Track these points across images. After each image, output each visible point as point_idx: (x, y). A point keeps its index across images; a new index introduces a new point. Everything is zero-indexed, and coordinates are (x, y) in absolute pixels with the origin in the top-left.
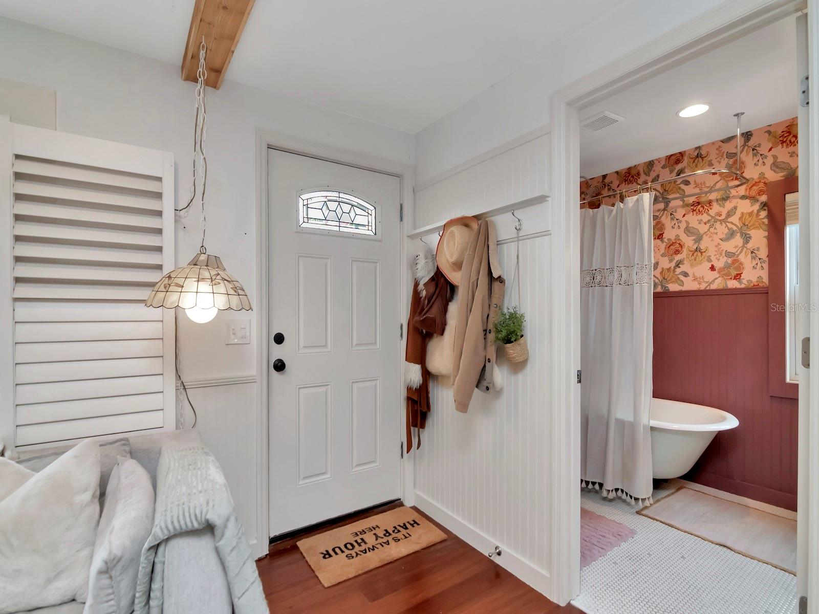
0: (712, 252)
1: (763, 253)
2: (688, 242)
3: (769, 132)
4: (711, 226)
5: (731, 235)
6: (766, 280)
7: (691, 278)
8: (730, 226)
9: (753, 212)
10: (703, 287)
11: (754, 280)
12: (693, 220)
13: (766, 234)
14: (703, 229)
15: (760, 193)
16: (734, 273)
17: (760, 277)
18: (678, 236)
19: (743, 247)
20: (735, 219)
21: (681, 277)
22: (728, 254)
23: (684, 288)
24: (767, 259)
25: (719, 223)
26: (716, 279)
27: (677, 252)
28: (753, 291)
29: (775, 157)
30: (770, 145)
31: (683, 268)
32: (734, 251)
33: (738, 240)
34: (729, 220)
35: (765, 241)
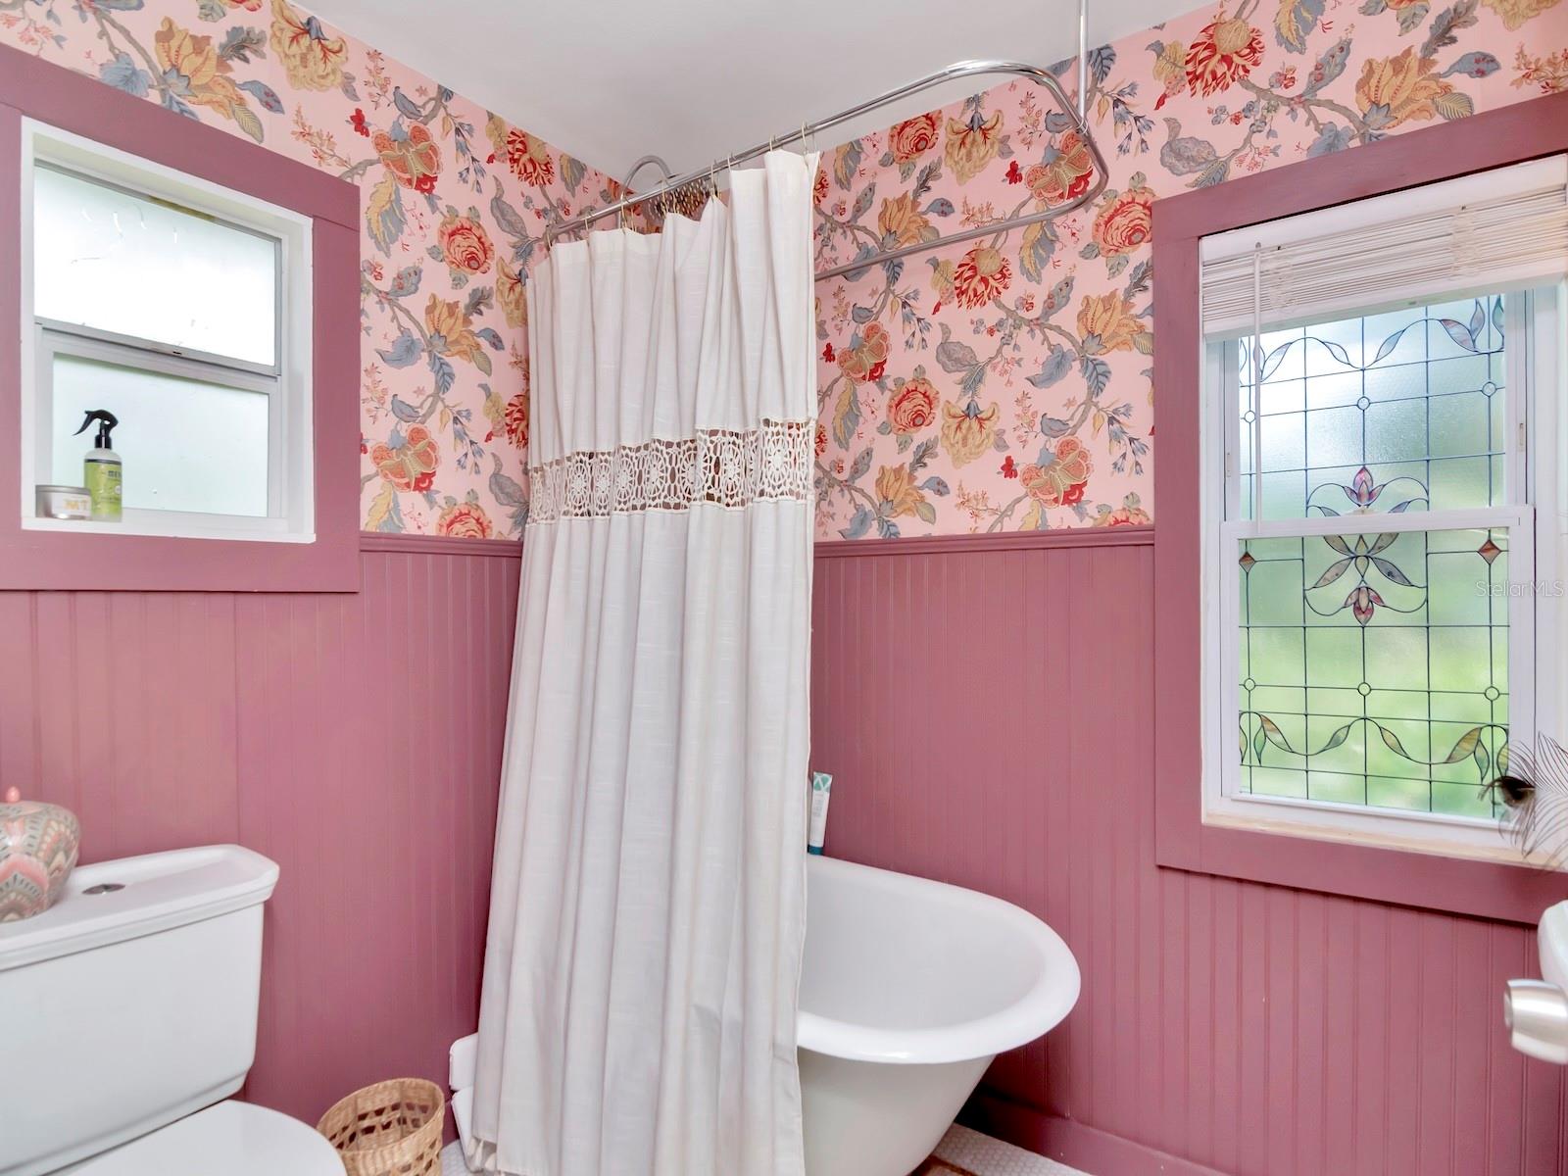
0: (1007, 419)
1: (1141, 421)
2: (947, 388)
3: (1158, 48)
4: (1006, 341)
5: (1058, 365)
6: (1148, 506)
7: (952, 498)
8: (1055, 338)
9: (1113, 294)
10: (983, 527)
11: (1117, 505)
12: (959, 319)
13: (1148, 362)
14: (984, 347)
15: (1132, 237)
16: (1064, 483)
17: (1132, 497)
18: (920, 370)
19: (1089, 402)
20: (1066, 317)
21: (929, 495)
22: (1052, 427)
23: (936, 530)
24: (1149, 441)
25: (1025, 329)
26: (1018, 500)
27: (919, 419)
28: (1114, 539)
29: (1173, 124)
30: (1160, 88)
31: (935, 468)
32: (1064, 415)
33: (1075, 383)
34: (1053, 320)
35: (1145, 385)
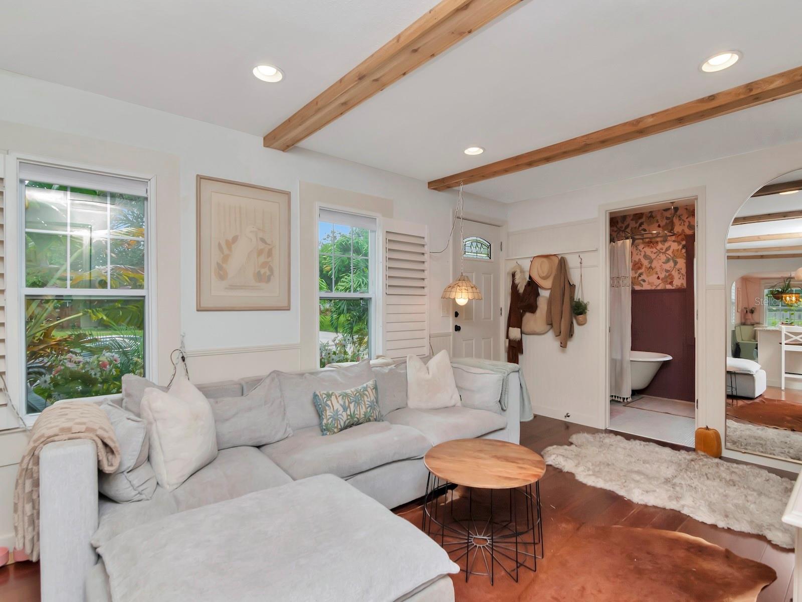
0: (658, 269)
1: (684, 271)
2: (646, 263)
3: (687, 209)
4: (658, 255)
5: (668, 261)
6: (685, 285)
7: (646, 283)
8: (667, 255)
9: (678, 249)
10: (653, 288)
11: (679, 285)
12: (648, 251)
13: (685, 261)
14: (653, 256)
15: (682, 240)
16: (669, 281)
17: (682, 284)
18: (640, 259)
19: (674, 267)
20: (670, 252)
21: (642, 282)
22: (667, 271)
23: (643, 289)
24: (685, 274)
25: (661, 254)
26: (660, 284)
27: (640, 268)
28: (679, 290)
29: (689, 222)
30: (687, 216)
31: (643, 277)
32: (669, 269)
33: (671, 264)
34: (667, 252)
35: (685, 265)
